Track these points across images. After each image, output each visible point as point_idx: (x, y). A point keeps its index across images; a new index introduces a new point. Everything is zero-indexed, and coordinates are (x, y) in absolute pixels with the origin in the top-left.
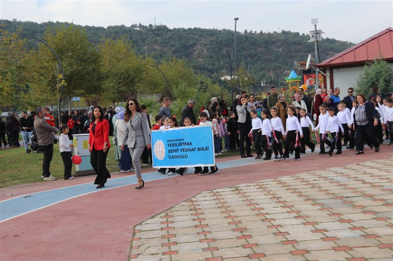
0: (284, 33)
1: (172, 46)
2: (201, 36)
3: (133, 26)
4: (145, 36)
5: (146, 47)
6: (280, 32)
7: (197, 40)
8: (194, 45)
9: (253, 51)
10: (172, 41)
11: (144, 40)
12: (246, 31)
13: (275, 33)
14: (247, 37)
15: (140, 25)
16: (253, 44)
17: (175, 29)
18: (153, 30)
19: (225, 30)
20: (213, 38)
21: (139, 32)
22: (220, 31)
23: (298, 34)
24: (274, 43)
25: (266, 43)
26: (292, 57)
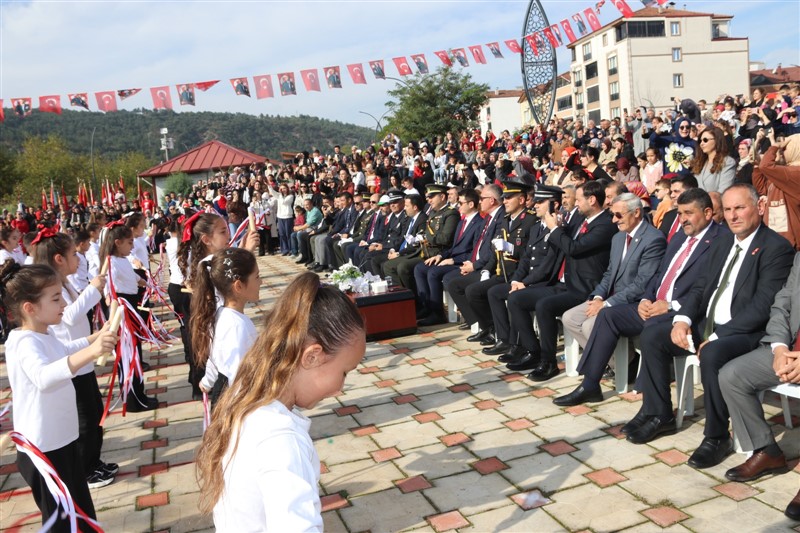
0: (302, 117)
1: (179, 132)
2: (211, 120)
3: (135, 110)
4: (147, 122)
5: (149, 134)
6: (298, 116)
7: (208, 124)
8: (205, 130)
9: (269, 137)
10: (179, 127)
11: (147, 126)
12: (262, 115)
13: (293, 116)
14: (261, 122)
15: (144, 109)
16: (268, 129)
17: (182, 113)
18: (158, 115)
19: (239, 114)
20: (225, 123)
21: (143, 117)
22: (233, 115)
23: (317, 119)
24: (291, 128)
25: (282, 128)
26: (310, 143)
